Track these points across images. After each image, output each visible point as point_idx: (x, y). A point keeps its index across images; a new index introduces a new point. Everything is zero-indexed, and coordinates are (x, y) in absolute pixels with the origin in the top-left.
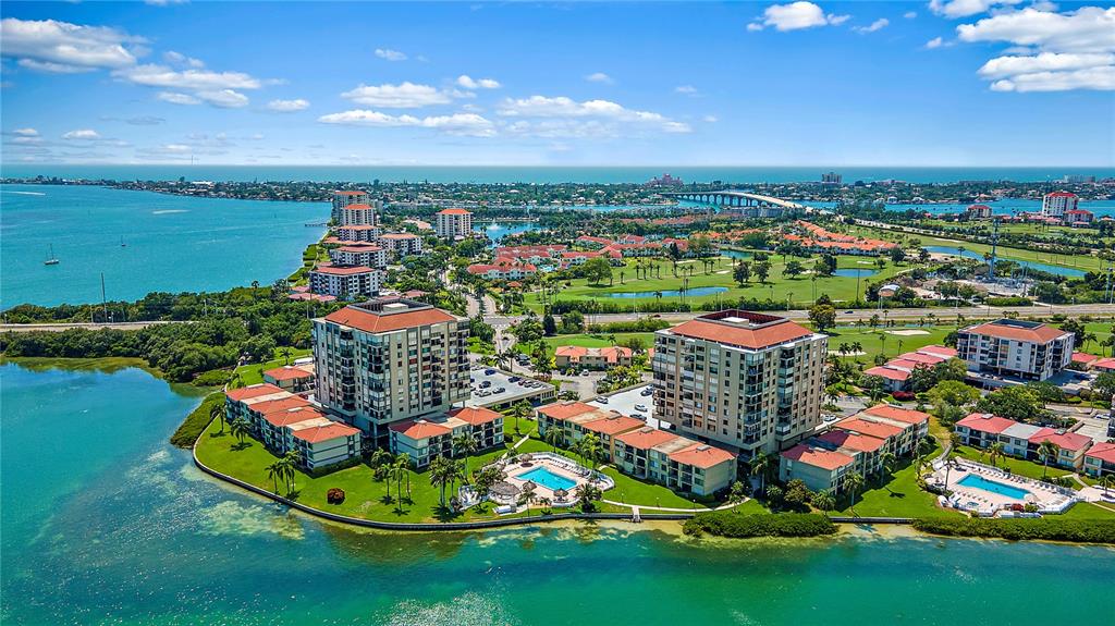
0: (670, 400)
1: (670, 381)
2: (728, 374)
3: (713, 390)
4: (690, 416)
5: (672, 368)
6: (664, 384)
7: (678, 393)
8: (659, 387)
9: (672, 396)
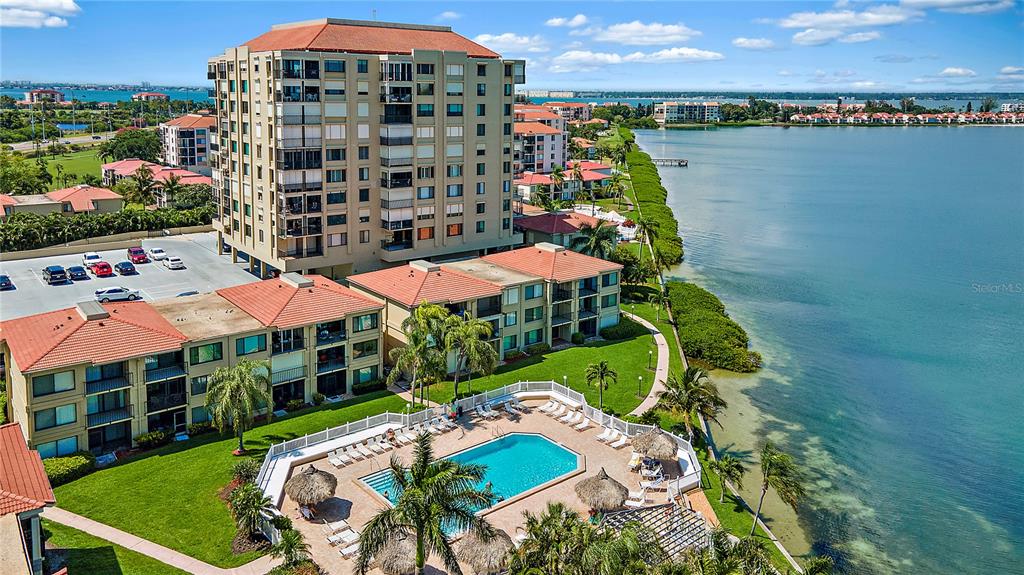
0: (336, 210)
1: (336, 165)
2: (482, 110)
3: (454, 151)
4: (408, 223)
5: (336, 133)
6: (314, 176)
7: (352, 186)
8: (305, 187)
9: (339, 198)
